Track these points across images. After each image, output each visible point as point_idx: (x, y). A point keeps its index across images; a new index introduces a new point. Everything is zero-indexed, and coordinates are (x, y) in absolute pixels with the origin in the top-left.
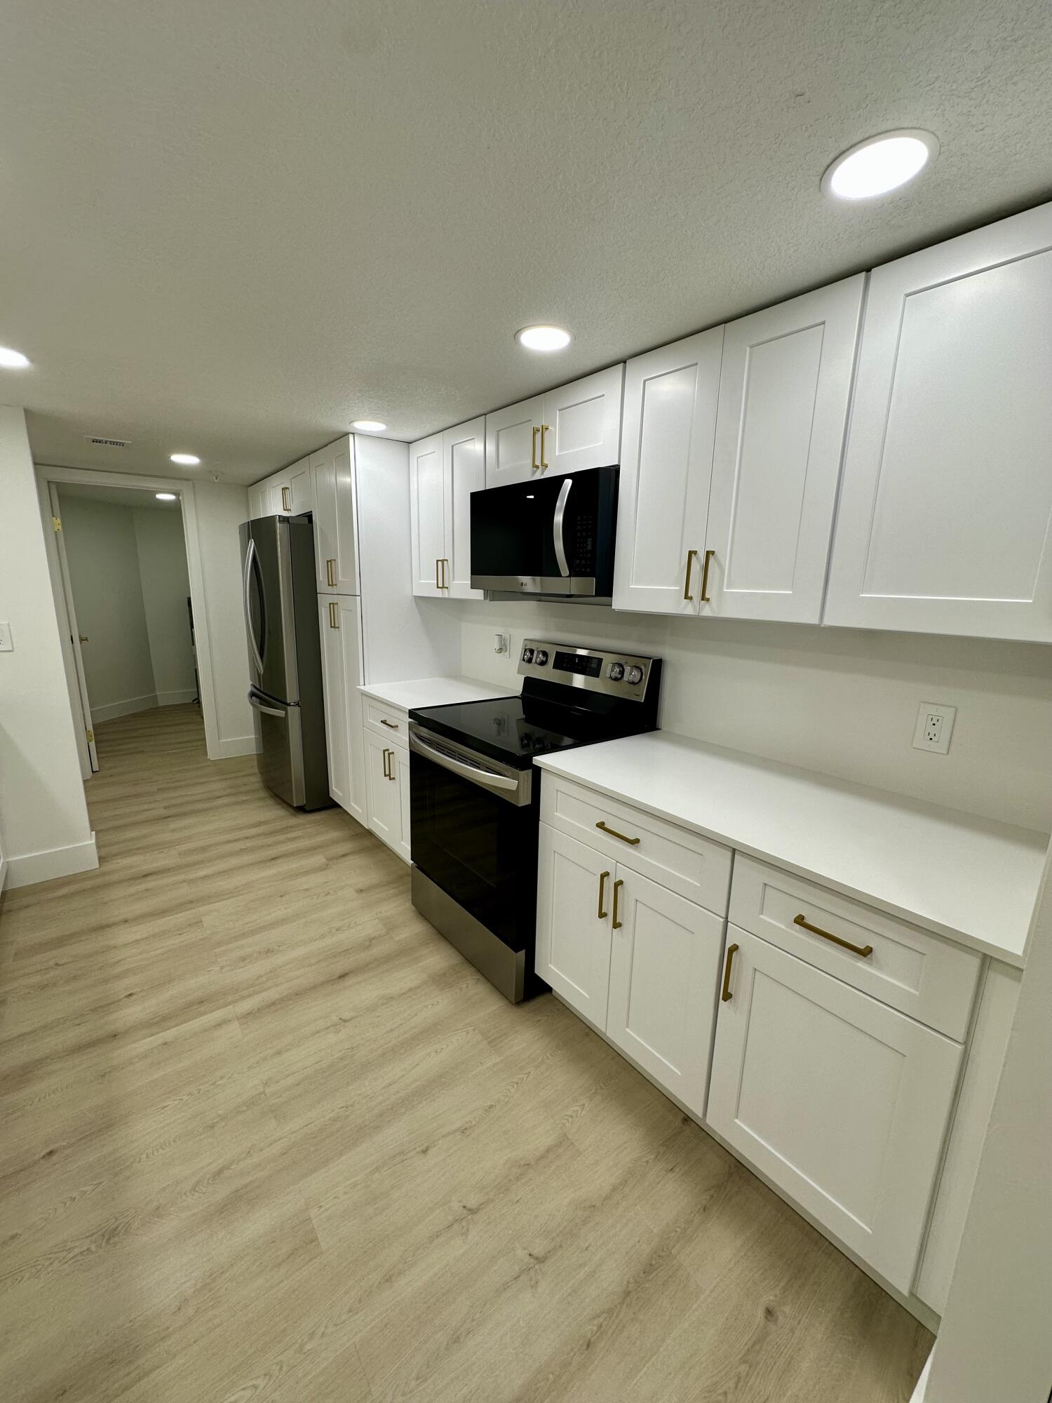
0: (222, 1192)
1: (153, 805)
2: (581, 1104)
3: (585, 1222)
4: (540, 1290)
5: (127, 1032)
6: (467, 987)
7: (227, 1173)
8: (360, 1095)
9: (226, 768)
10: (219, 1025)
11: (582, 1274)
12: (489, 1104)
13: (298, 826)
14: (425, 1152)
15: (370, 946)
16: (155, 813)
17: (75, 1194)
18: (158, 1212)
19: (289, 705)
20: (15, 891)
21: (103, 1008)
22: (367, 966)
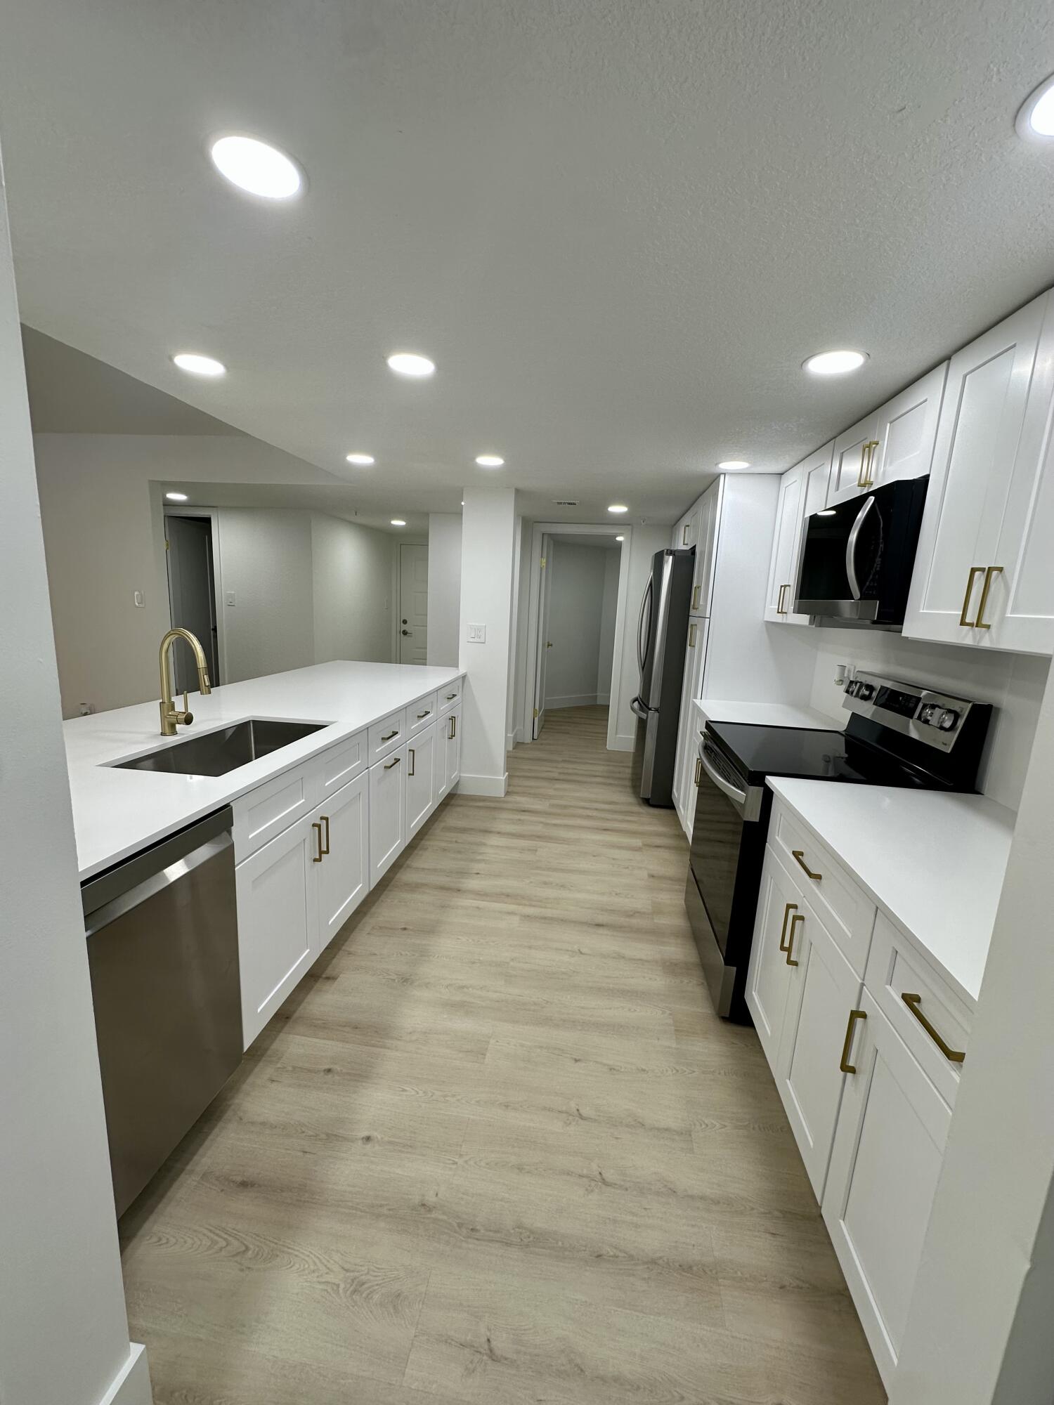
0: (458, 998)
1: (555, 770)
2: (723, 1123)
3: (658, 1193)
4: (590, 1197)
5: (465, 891)
6: (688, 983)
7: (465, 990)
8: (559, 1000)
9: (613, 757)
10: (509, 913)
11: (629, 1218)
12: (644, 1067)
13: (639, 813)
14: (576, 1061)
15: (632, 916)
16: (551, 775)
17: (403, 953)
18: (427, 985)
19: (650, 709)
20: (459, 795)
21: (463, 873)
22: (621, 927)
